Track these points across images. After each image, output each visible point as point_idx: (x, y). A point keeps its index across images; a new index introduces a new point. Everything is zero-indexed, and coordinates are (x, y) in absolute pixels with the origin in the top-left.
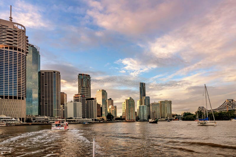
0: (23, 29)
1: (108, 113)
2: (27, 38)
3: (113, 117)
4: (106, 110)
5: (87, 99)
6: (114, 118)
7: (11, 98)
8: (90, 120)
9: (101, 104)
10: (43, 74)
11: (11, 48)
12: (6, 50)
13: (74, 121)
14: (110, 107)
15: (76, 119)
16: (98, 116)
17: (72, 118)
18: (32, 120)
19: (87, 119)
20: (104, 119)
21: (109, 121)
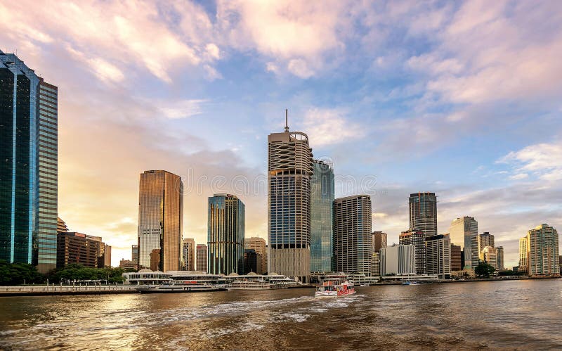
0: (304, 138)
1: (480, 263)
3: (493, 270)
4: (475, 257)
5: (427, 239)
6: (496, 273)
8: (434, 277)
9: (462, 246)
10: (340, 205)
13: (398, 279)
14: (486, 249)
15: (401, 275)
16: (453, 270)
17: (394, 275)
18: (319, 279)
19: (426, 275)
20: (468, 275)
21: (481, 278)
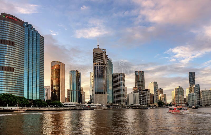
1: (159, 101)
2: (107, 56)
3: (164, 104)
4: (157, 98)
5: (142, 91)
7: (100, 93)
8: (146, 106)
9: (153, 94)
10: (114, 76)
11: (100, 64)
12: (97, 65)
13: (135, 107)
14: (161, 95)
15: (136, 105)
16: (151, 103)
17: (132, 105)
18: (110, 106)
19: (143, 105)
20: (156, 106)
21: (160, 107)
